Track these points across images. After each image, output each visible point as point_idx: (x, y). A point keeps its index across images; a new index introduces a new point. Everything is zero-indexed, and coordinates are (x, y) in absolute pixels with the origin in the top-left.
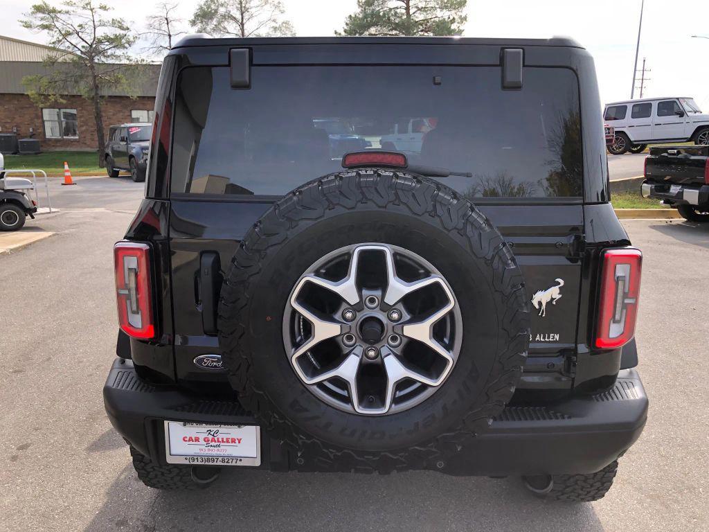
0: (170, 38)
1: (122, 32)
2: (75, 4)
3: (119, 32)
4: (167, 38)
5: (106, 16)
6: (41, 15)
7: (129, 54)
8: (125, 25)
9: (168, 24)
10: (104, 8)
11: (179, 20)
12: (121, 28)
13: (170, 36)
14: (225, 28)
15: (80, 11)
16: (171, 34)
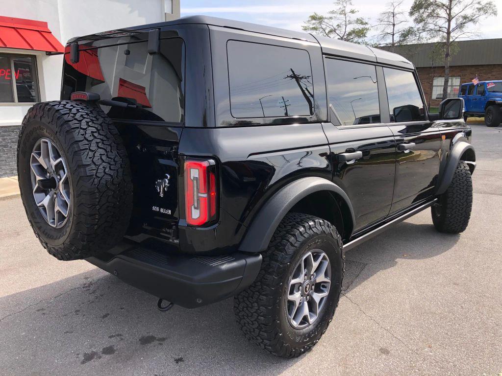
0: (394, 27)
1: (363, 26)
2: (336, 12)
3: (360, 27)
4: (392, 27)
5: (354, 17)
6: (314, 21)
7: (366, 41)
8: (364, 21)
9: (394, 17)
10: (353, 12)
11: (402, 13)
12: (362, 23)
13: (394, 25)
14: (437, 14)
15: (338, 16)
16: (395, 23)
